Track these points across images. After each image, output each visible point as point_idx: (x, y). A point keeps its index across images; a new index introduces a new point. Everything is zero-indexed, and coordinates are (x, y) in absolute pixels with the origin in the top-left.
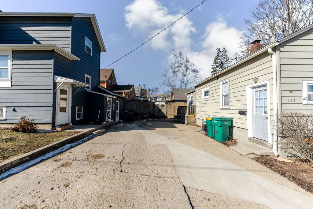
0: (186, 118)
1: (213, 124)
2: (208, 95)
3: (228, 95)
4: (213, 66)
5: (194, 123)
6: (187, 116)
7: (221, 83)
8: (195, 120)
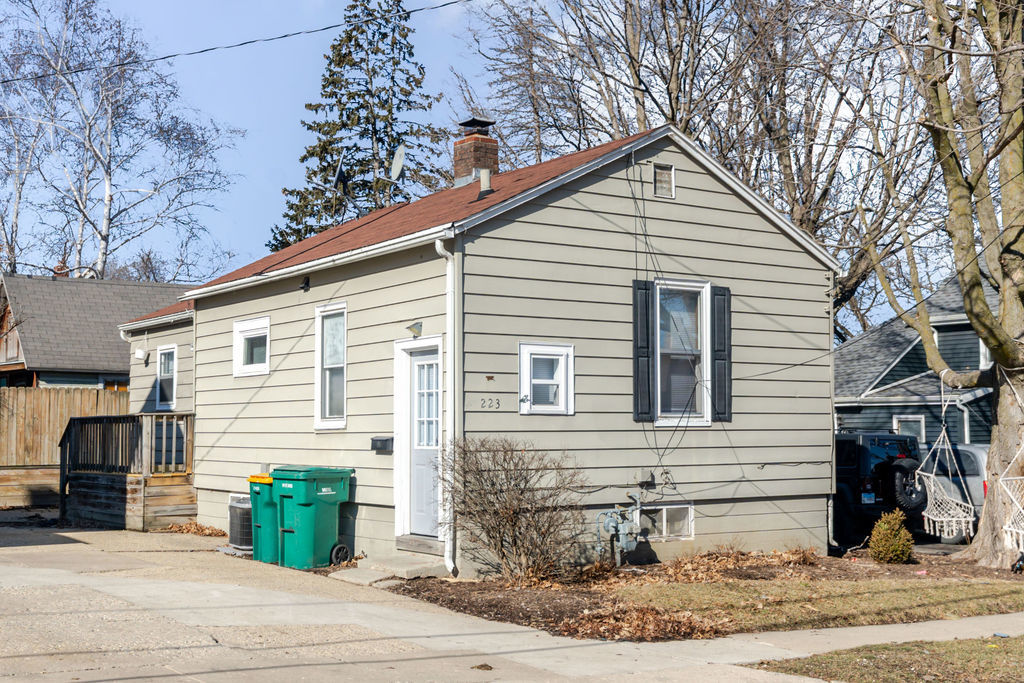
0: (135, 491)
1: (277, 500)
2: (263, 360)
3: (342, 368)
4: (315, 108)
5: (183, 521)
6: (141, 477)
7: (318, 312)
8: (192, 500)
